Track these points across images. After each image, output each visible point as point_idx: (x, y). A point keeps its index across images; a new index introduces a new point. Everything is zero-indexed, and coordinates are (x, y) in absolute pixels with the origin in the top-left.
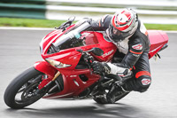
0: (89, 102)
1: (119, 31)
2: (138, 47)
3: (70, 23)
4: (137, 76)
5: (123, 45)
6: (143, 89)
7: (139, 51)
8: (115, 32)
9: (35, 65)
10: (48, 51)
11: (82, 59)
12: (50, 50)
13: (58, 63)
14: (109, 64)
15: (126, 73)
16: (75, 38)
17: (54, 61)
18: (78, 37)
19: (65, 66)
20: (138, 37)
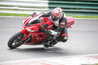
0: (42, 46)
1: (55, 17)
2: (63, 23)
3: (35, 13)
4: (63, 35)
5: (57, 23)
6: (65, 41)
7: (63, 25)
8: (54, 17)
9: (21, 31)
10: (26, 25)
11: (40, 29)
12: (27, 25)
13: (30, 30)
14: (51, 30)
15: (58, 34)
16: (37, 20)
17: (28, 29)
18: (39, 19)
19: (33, 31)
20: (63, 19)
